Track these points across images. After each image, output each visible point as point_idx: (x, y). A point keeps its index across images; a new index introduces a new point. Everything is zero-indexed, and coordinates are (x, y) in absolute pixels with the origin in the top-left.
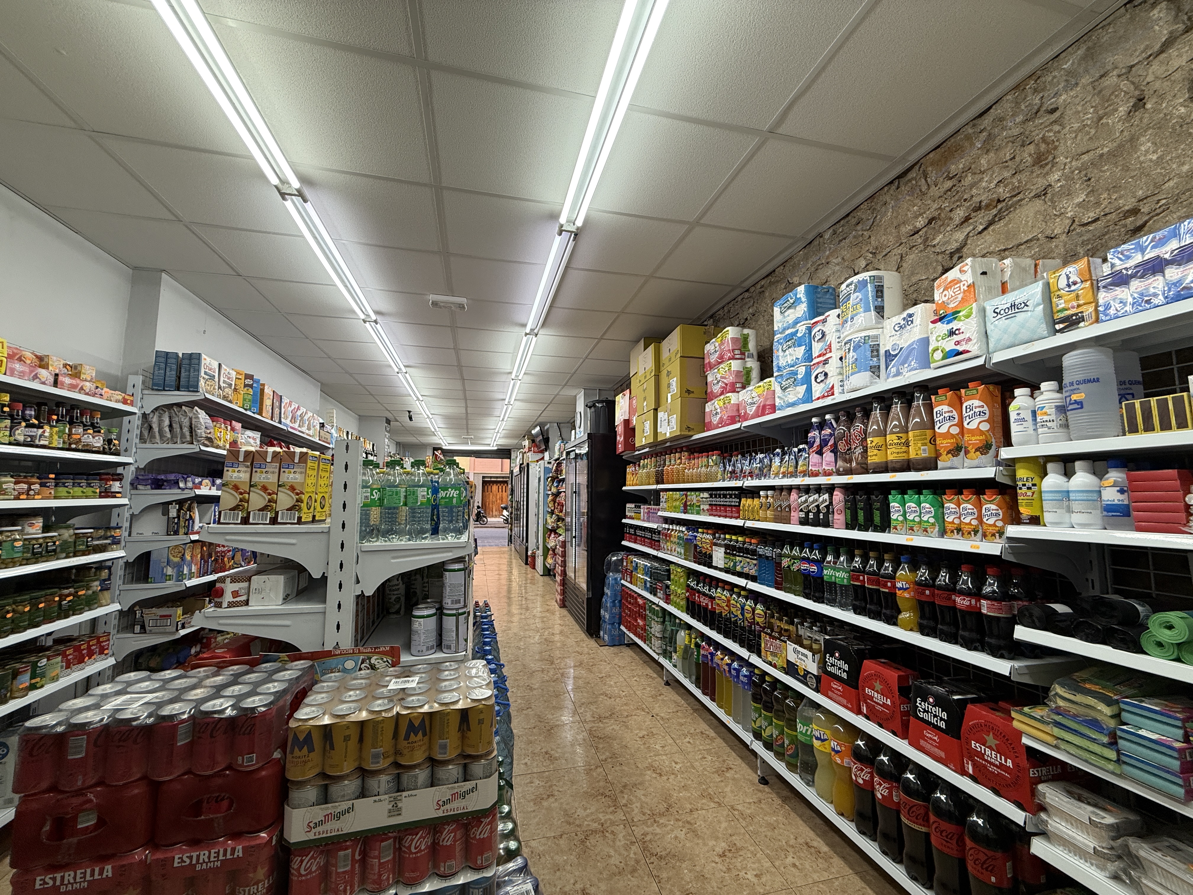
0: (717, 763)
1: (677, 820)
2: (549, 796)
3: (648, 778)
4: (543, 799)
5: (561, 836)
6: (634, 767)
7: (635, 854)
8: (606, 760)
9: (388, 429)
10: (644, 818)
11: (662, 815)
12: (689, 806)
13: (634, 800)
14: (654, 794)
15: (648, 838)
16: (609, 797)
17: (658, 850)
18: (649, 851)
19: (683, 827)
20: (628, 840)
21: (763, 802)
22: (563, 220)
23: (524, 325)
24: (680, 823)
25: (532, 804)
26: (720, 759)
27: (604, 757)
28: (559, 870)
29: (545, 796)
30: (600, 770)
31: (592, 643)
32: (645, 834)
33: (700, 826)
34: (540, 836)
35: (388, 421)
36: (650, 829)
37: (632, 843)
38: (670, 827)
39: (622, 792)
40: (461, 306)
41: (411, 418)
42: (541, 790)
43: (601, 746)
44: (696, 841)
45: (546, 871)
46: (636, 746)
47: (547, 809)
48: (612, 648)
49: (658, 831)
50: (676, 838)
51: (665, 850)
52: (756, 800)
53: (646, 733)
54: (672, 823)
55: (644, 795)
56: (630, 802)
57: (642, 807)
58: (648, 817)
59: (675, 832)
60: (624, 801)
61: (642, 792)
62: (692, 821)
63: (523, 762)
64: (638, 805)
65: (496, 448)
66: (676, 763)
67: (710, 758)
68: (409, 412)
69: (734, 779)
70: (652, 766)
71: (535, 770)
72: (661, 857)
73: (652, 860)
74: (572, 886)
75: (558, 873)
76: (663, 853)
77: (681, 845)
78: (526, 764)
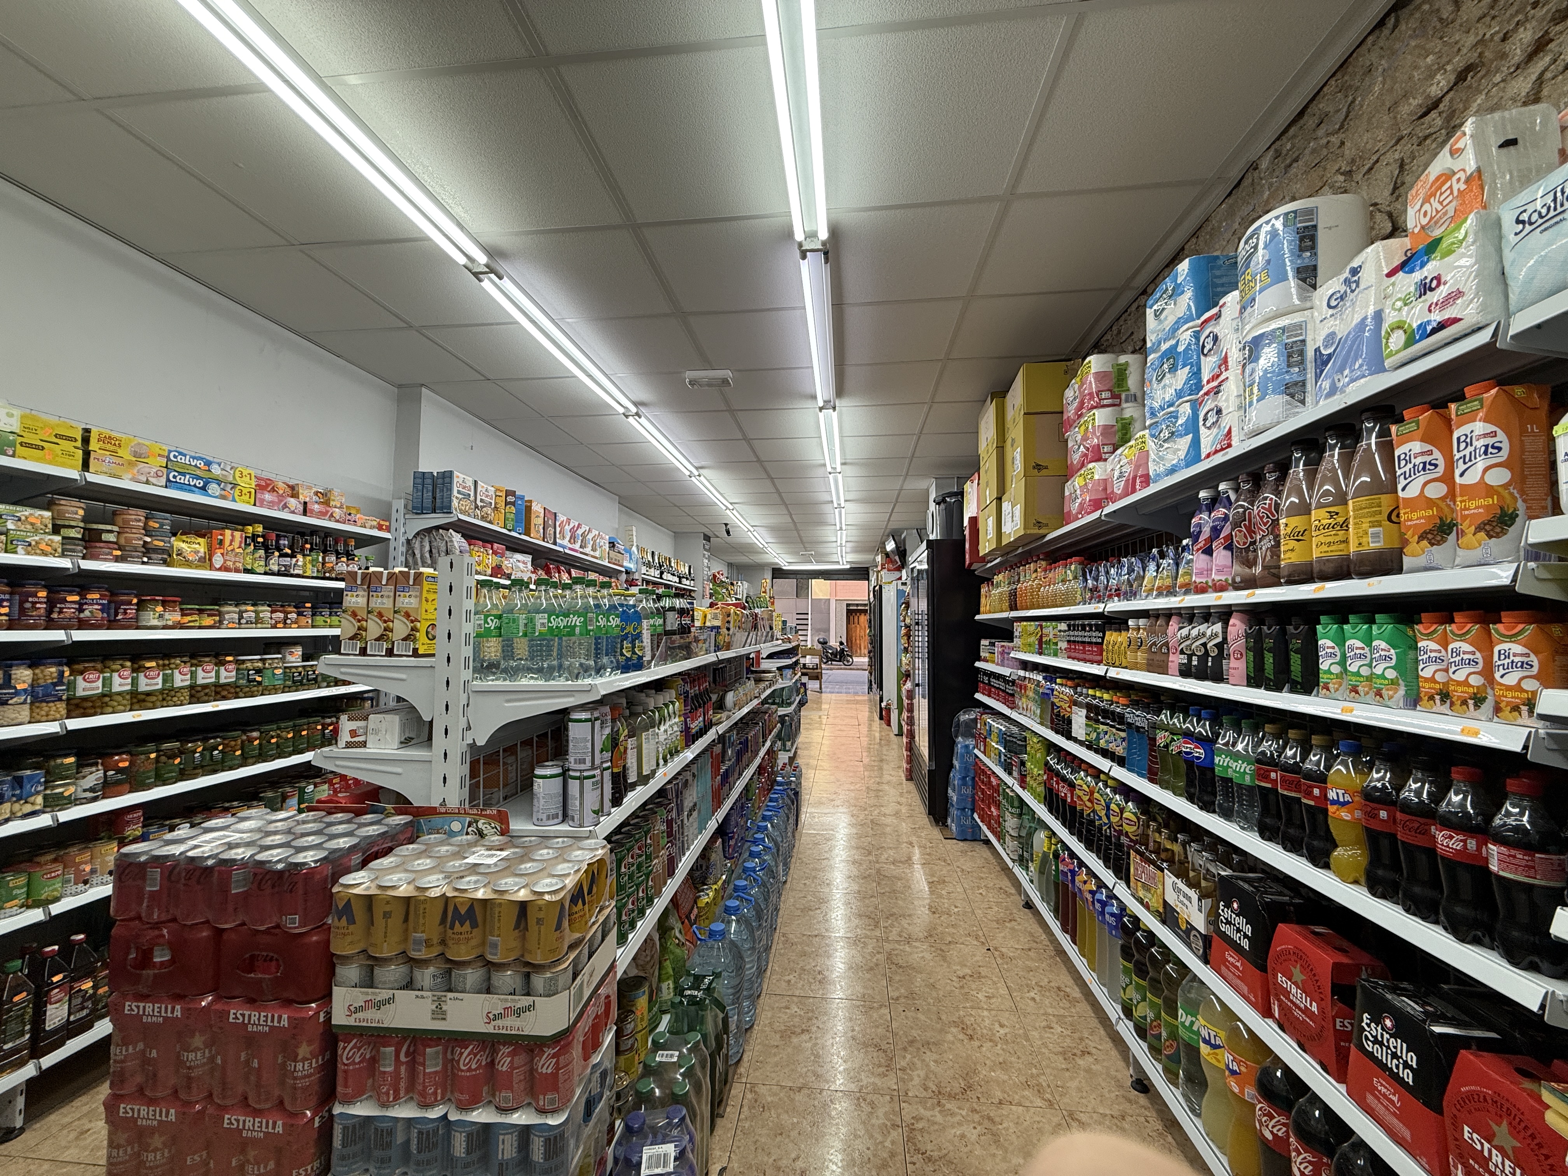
0: (1068, 1040)
1: (974, 1111)
2: (803, 1031)
3: (950, 1037)
4: (793, 1033)
5: (800, 1089)
6: (934, 1017)
7: (893, 1143)
8: (897, 999)
9: (707, 547)
10: (924, 1094)
11: (952, 1096)
12: (999, 1094)
13: (919, 1064)
14: (951, 1063)
15: (920, 1125)
16: (885, 1051)
17: (929, 1147)
18: (915, 1144)
19: (980, 1124)
20: (888, 1120)
21: (1128, 1119)
22: (799, 236)
23: (814, 397)
24: (976, 1117)
25: (778, 1036)
26: (1076, 1035)
27: (896, 994)
28: (781, 1134)
29: (798, 1030)
30: (885, 1011)
31: (935, 833)
32: (918, 1119)
33: (1007, 1129)
34: (774, 1082)
35: (707, 538)
36: (928, 1114)
37: (895, 1126)
38: (959, 1118)
39: (905, 1049)
40: (725, 382)
41: (728, 532)
42: (797, 1020)
43: (897, 978)
44: (993, 1149)
45: (764, 1131)
46: (948, 988)
47: (795, 1048)
48: (961, 844)
49: (939, 1118)
50: (963, 1136)
51: (940, 1149)
52: (1115, 1114)
53: (968, 971)
54: (964, 1113)
55: (935, 1061)
56: (912, 1066)
57: (927, 1077)
58: (930, 1094)
59: (964, 1128)
60: (903, 1063)
61: (935, 1056)
62: (997, 1119)
63: (787, 978)
64: (922, 1074)
65: (848, 567)
66: (1002, 1026)
67: (1060, 1029)
68: (726, 525)
69: (1088, 1071)
70: (962, 1022)
71: (797, 993)
72: (930, 1159)
73: (914, 1159)
74: (790, 1161)
75: (779, 1138)
76: (936, 1154)
77: (966, 1150)
78: (789, 981)
